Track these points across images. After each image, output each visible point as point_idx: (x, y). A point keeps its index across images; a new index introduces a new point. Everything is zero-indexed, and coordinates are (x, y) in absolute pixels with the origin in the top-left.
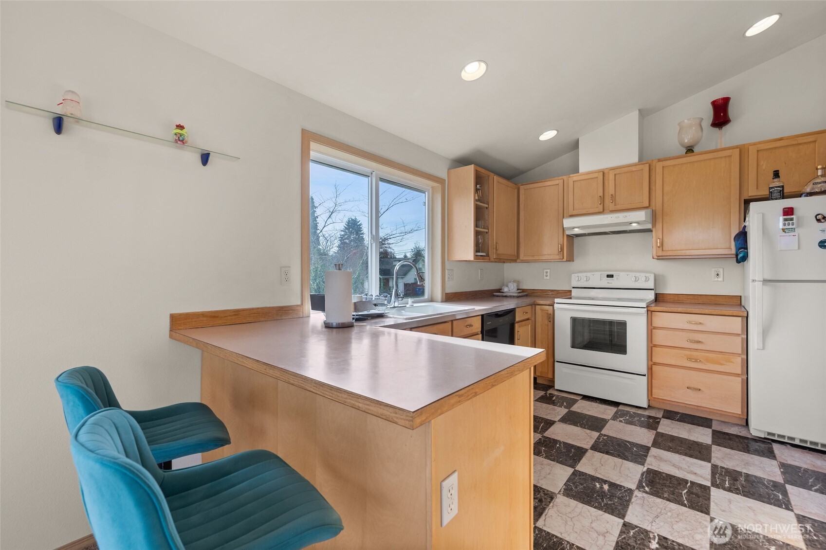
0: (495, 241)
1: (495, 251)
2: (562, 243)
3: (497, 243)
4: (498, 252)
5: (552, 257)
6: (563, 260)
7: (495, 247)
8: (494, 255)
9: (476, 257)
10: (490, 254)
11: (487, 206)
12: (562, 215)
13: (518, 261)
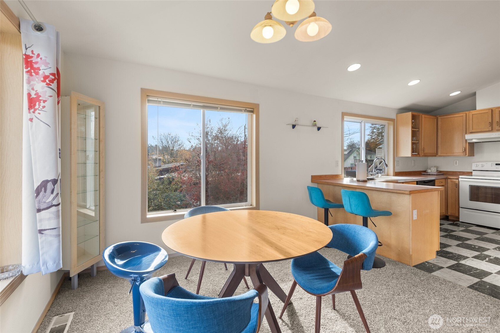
0: (423, 147)
1: (423, 152)
2: (465, 147)
3: (424, 148)
4: (425, 152)
5: (459, 154)
6: (466, 156)
7: (423, 150)
8: (423, 154)
9: (412, 155)
10: (420, 153)
11: (418, 130)
12: (465, 132)
13: (437, 156)
